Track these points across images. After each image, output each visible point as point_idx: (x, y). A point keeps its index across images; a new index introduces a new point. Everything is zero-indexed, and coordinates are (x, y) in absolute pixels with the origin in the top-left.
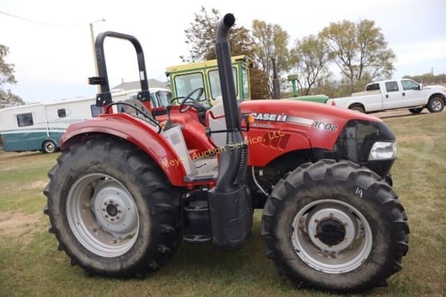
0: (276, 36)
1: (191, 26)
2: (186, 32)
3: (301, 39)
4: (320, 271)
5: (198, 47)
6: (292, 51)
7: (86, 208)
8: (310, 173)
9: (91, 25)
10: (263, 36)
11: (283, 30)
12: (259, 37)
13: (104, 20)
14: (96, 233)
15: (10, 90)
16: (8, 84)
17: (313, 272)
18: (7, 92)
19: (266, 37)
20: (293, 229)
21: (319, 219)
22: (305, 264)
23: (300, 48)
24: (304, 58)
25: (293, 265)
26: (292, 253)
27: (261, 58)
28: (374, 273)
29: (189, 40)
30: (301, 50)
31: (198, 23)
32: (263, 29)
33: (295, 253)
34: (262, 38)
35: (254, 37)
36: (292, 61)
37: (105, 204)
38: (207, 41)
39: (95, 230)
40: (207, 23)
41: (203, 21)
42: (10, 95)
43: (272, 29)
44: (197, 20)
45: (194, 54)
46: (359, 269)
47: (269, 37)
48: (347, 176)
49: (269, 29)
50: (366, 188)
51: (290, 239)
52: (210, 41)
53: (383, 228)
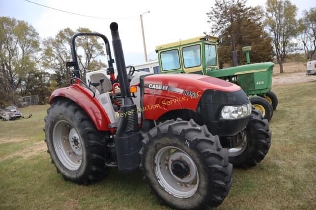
0: (286, 9)
1: (212, 10)
2: (208, 14)
3: (308, 10)
4: (172, 195)
5: (217, 25)
6: (300, 21)
7: (65, 140)
8: (160, 128)
9: (141, 16)
10: (275, 11)
11: (292, 5)
12: (272, 12)
13: (149, 12)
14: (71, 155)
15: (100, 60)
16: (100, 56)
17: (167, 195)
18: (99, 62)
19: (278, 11)
20: (155, 165)
21: (174, 159)
22: (163, 189)
23: (307, 18)
24: (311, 25)
25: (156, 188)
26: (155, 180)
27: (273, 28)
28: (201, 201)
29: (210, 20)
30: (308, 19)
31: (217, 7)
32: (276, 5)
33: (157, 180)
34: (274, 13)
35: (267, 12)
36: (300, 28)
37: (72, 138)
38: (224, 20)
39: (70, 153)
40: (223, 6)
41: (221, 5)
42: (101, 63)
43: (283, 5)
44: (216, 5)
45: (214, 30)
46: (192, 197)
47: (280, 11)
48: (180, 132)
49: (280, 4)
50: (191, 141)
51: (154, 171)
52: (226, 19)
53: (203, 171)
